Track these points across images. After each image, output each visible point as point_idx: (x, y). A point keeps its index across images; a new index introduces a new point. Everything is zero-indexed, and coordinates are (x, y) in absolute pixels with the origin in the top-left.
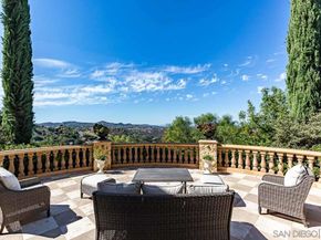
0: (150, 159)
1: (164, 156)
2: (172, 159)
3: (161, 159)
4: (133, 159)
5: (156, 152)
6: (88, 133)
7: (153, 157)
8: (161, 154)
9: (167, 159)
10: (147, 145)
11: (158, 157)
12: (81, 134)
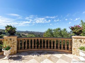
0: (41, 46)
1: (49, 45)
2: (54, 47)
3: (47, 47)
4: (31, 47)
5: (44, 42)
6: (23, 34)
7: (42, 45)
8: (47, 44)
9: (50, 46)
10: (39, 39)
11: (46, 45)
12: (21, 34)
